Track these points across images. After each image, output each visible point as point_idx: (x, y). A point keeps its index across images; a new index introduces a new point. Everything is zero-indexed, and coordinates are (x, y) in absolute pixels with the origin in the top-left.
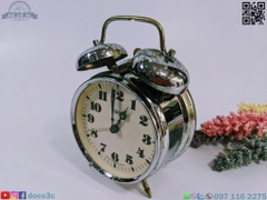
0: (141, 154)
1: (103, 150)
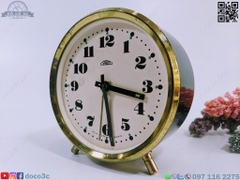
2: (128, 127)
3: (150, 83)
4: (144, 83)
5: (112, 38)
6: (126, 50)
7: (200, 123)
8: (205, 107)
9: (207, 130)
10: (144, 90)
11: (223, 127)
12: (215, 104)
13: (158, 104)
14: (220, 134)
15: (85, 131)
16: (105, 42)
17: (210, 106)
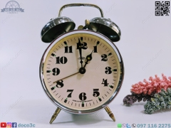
0: (105, 83)
1: (70, 96)
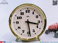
2: (34, 31)
3: (39, 21)
4: (38, 21)
5: (29, 11)
6: (33, 14)
7: (48, 31)
8: (49, 27)
9: (49, 33)
10: (38, 23)
11: (53, 32)
12: (51, 26)
13: (41, 25)
14: (52, 33)
15: (21, 34)
16: (27, 11)
17: (50, 27)
